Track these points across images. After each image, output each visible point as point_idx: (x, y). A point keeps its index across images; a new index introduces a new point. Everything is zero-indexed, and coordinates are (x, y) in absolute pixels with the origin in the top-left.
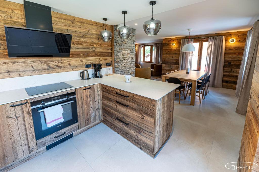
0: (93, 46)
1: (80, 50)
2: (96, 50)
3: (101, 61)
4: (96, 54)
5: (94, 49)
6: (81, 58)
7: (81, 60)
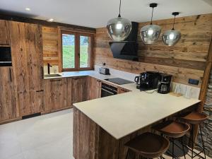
0: (171, 52)
1: (156, 56)
2: (175, 57)
3: (180, 73)
4: (174, 63)
5: (173, 55)
6: (156, 65)
7: (155, 67)
